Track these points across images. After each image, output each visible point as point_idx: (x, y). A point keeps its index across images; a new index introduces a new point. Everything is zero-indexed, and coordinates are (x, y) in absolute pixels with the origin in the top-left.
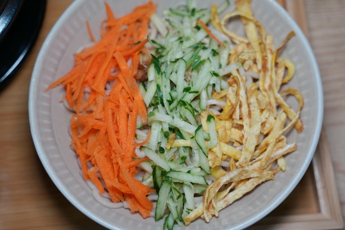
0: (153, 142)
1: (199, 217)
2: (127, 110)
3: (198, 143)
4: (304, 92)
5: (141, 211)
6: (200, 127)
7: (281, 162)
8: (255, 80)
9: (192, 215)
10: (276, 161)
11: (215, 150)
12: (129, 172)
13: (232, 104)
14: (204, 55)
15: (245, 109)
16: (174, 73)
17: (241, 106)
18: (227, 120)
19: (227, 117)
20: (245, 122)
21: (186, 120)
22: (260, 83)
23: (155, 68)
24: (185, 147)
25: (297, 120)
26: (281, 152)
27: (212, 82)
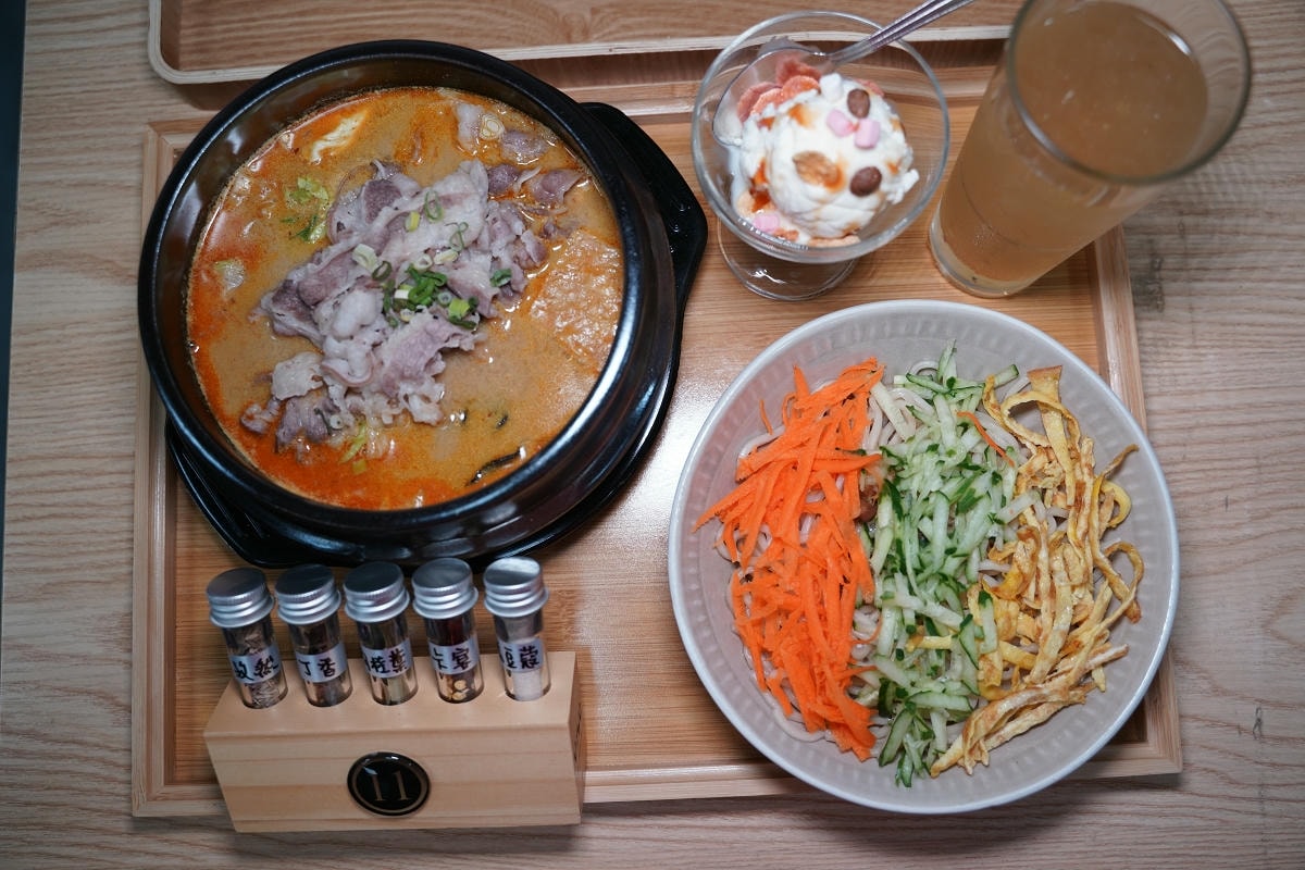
0: (886, 639)
1: (956, 764)
2: (841, 580)
3: (966, 645)
4: (1144, 549)
5: (855, 749)
6: (968, 619)
7: (1098, 675)
8: (1059, 520)
9: (944, 761)
10: (1089, 674)
11: (990, 656)
12: (840, 686)
13: (1022, 573)
14: (981, 485)
15: (1044, 583)
16: (926, 519)
17: (1038, 577)
18: (1014, 600)
19: (1013, 596)
20: (1045, 605)
21: (945, 603)
22: (1068, 527)
23: (893, 508)
24: (939, 651)
25: (1132, 603)
26: (1101, 658)
27: (990, 534)
